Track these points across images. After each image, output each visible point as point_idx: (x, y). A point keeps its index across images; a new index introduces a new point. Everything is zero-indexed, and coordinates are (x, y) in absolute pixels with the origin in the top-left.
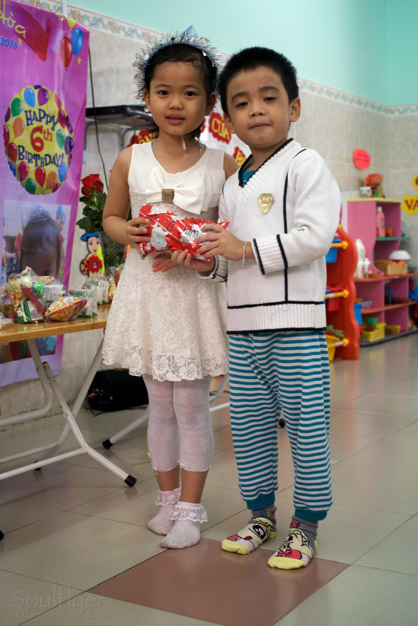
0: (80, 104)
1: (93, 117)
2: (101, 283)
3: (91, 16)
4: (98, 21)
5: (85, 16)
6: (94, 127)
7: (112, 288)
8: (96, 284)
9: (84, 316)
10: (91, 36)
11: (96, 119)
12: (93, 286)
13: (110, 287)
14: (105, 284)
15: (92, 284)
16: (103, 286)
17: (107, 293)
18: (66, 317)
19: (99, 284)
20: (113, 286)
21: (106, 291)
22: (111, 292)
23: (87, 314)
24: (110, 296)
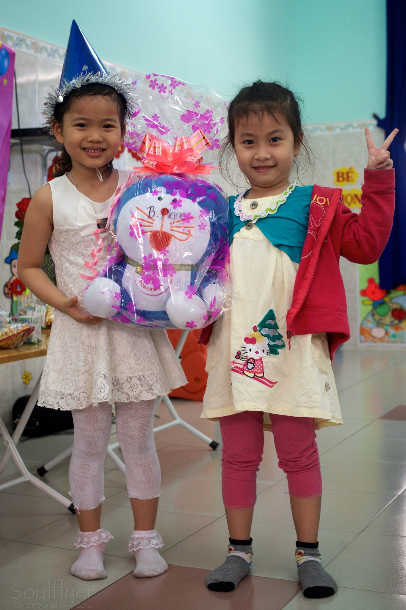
0: (6, 126)
1: (19, 138)
2: (38, 308)
3: (15, 36)
4: (21, 41)
5: (8, 36)
6: (19, 147)
7: (49, 313)
8: (33, 309)
9: (29, 343)
10: (17, 57)
11: (21, 140)
12: (29, 311)
13: (47, 312)
14: (42, 310)
15: (29, 309)
16: (40, 311)
17: (44, 318)
18: (13, 344)
19: (36, 309)
20: (50, 312)
21: (43, 316)
22: (48, 317)
23: (33, 341)
24: (47, 321)
